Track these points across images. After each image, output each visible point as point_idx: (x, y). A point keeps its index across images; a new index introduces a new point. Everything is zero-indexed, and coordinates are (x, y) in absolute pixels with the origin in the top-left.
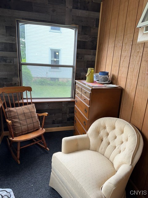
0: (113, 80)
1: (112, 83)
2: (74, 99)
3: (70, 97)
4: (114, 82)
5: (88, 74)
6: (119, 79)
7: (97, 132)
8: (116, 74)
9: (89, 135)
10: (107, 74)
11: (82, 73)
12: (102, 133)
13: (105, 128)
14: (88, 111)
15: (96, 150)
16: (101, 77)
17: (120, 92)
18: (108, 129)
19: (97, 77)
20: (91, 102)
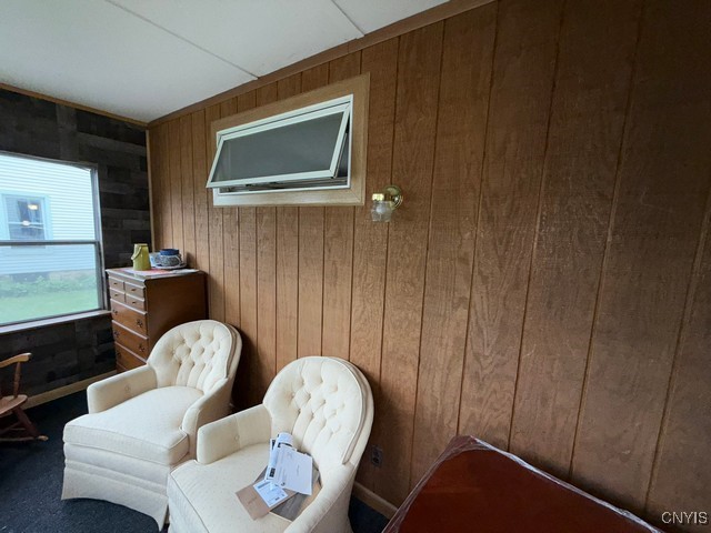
0: (190, 262)
1: (188, 267)
2: (109, 308)
3: (97, 307)
4: (192, 265)
5: (134, 255)
6: (198, 260)
7: (169, 353)
8: (193, 252)
9: (152, 364)
10: (177, 252)
11: (121, 255)
12: (179, 352)
13: (183, 342)
14: (144, 323)
15: (170, 384)
16: (164, 258)
17: (204, 279)
18: (188, 344)
19: (157, 259)
20: (147, 306)
